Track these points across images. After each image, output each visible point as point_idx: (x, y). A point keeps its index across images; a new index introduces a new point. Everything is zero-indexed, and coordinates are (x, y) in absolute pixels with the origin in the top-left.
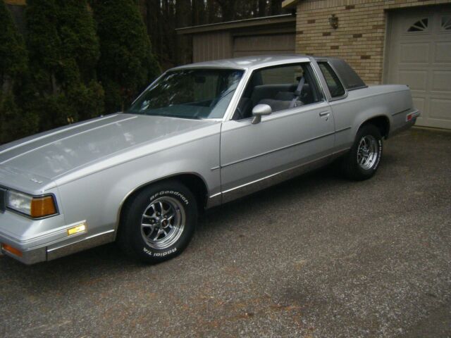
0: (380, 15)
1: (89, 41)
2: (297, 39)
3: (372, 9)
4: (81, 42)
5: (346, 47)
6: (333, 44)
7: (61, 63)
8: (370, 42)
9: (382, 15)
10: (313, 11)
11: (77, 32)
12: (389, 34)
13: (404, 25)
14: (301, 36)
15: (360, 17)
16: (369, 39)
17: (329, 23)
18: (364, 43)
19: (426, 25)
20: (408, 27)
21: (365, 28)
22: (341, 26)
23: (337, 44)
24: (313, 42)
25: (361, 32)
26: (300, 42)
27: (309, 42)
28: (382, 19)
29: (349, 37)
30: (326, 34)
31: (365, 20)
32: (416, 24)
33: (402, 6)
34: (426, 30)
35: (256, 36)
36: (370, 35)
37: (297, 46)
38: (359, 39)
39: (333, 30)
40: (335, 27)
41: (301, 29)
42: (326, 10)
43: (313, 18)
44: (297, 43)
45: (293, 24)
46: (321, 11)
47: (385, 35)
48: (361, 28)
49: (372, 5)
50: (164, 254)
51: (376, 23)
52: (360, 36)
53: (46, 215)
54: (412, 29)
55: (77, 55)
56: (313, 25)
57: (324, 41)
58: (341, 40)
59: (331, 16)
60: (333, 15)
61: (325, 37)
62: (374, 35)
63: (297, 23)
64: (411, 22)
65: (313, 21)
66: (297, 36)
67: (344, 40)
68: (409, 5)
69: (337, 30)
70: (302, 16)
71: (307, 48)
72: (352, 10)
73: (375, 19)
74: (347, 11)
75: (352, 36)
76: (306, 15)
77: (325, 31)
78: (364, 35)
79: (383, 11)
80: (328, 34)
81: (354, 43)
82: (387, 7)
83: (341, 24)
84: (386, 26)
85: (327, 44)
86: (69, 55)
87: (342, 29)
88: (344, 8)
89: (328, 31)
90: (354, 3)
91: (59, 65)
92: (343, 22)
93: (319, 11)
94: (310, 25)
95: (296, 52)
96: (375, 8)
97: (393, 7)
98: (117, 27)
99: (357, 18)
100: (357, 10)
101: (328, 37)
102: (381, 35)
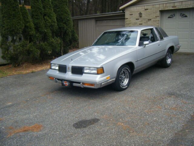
0: (158, 12)
1: (54, 22)
2: (125, 21)
3: (155, 10)
4: (52, 23)
5: (145, 24)
6: (140, 23)
7: (45, 30)
8: (154, 22)
9: (159, 12)
10: (132, 11)
11: (50, 19)
12: (161, 19)
13: (166, 16)
14: (127, 20)
15: (150, 13)
16: (154, 21)
17: (138, 15)
18: (152, 22)
19: (174, 16)
20: (168, 17)
21: (152, 17)
22: (143, 16)
23: (141, 23)
24: (132, 22)
25: (151, 18)
26: (127, 22)
27: (130, 22)
28: (159, 14)
29: (146, 20)
30: (137, 19)
31: (152, 14)
32: (170, 16)
33: (166, 9)
34: (174, 18)
35: (106, 20)
36: (154, 19)
37: (125, 24)
38: (150, 21)
39: (140, 18)
40: (141, 17)
41: (127, 18)
42: (137, 10)
43: (132, 13)
44: (125, 22)
45: (124, 15)
46: (135, 10)
47: (160, 19)
48: (151, 17)
49: (155, 9)
50: (125, 87)
51: (156, 15)
52: (151, 20)
53: (101, 73)
54: (169, 17)
55: (50, 27)
56: (132, 16)
57: (136, 22)
58: (143, 21)
59: (139, 13)
60: (140, 12)
61: (137, 20)
62: (156, 19)
63: (125, 15)
64: (169, 15)
65: (132, 15)
66: (125, 20)
67: (144, 21)
68: (169, 9)
69: (142, 18)
70: (127, 12)
71: (130, 25)
72: (147, 11)
73: (156, 14)
74: (145, 11)
75: (147, 20)
76: (129, 12)
77: (137, 18)
78: (152, 20)
79: (159, 11)
80: (138, 19)
81: (148, 22)
82: (160, 10)
83: (143, 15)
84: (160, 17)
85: (138, 23)
86: (48, 27)
87: (143, 17)
88: (144, 10)
89: (138, 18)
90: (148, 8)
91: (45, 31)
92: (144, 15)
93: (134, 11)
94: (131, 16)
95: (125, 26)
96: (156, 10)
97: (163, 9)
98: (62, 17)
99: (149, 13)
100: (149, 10)
101: (138, 20)
102: (158, 19)
